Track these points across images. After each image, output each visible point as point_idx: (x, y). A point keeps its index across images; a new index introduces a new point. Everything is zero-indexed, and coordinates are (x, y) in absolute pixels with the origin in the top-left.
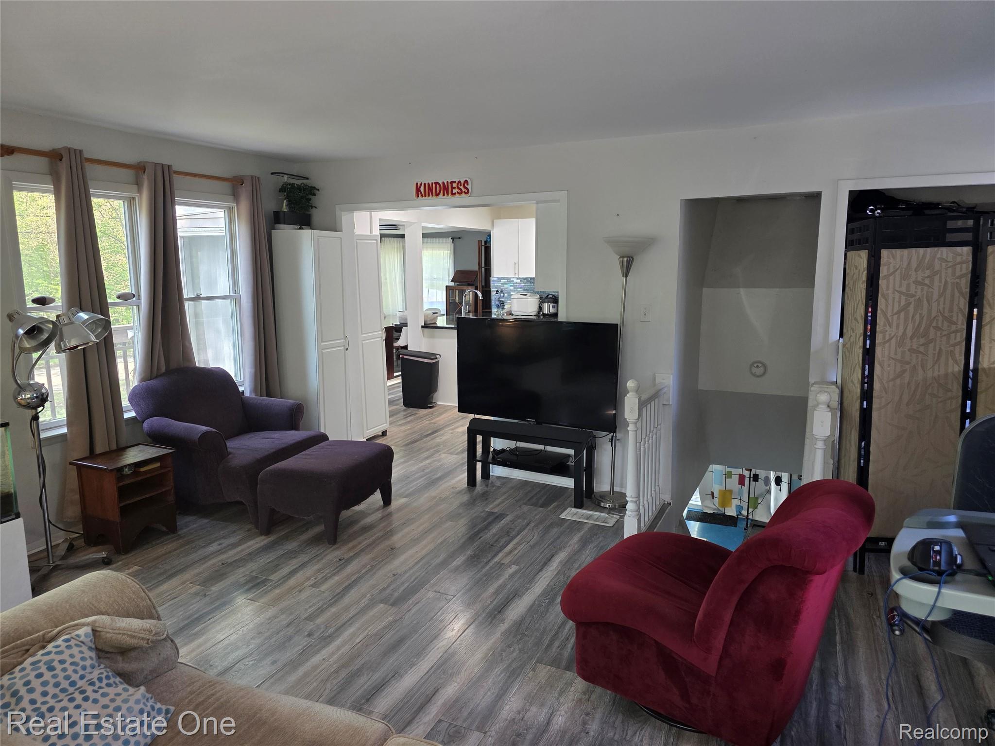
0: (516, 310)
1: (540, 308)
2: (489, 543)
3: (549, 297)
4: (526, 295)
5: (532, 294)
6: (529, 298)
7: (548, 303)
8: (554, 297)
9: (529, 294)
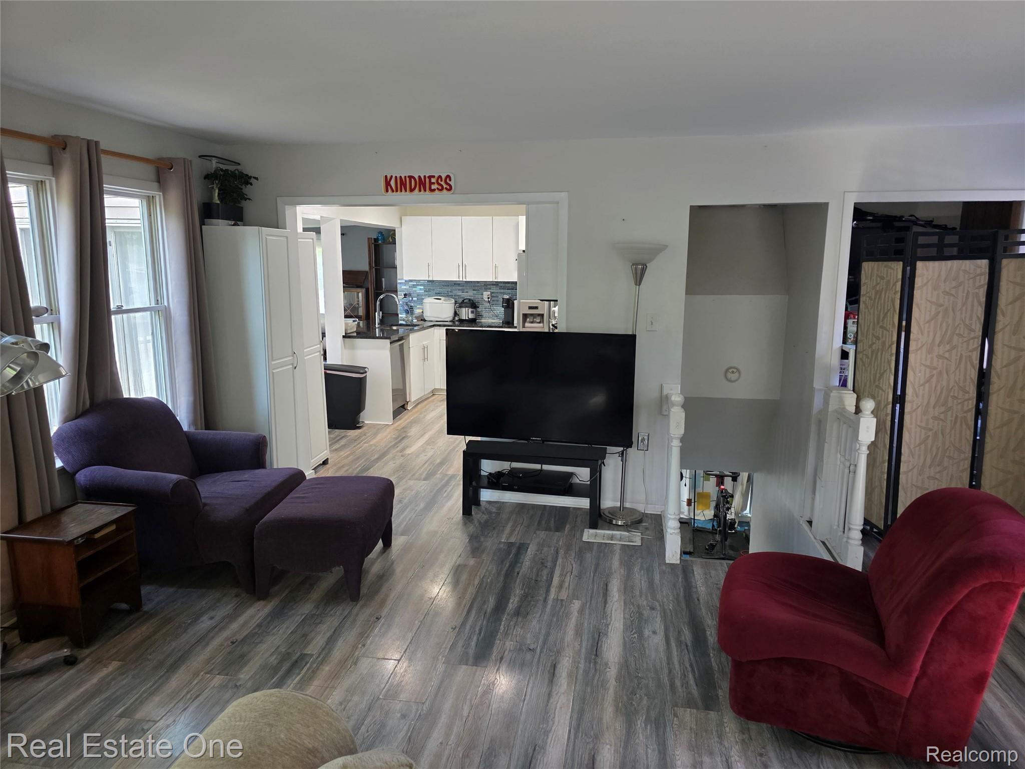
0: (428, 315)
1: (456, 314)
2: (532, 578)
3: (465, 301)
4: (440, 299)
5: (446, 298)
6: (444, 302)
7: (466, 307)
8: (472, 302)
9: (443, 298)
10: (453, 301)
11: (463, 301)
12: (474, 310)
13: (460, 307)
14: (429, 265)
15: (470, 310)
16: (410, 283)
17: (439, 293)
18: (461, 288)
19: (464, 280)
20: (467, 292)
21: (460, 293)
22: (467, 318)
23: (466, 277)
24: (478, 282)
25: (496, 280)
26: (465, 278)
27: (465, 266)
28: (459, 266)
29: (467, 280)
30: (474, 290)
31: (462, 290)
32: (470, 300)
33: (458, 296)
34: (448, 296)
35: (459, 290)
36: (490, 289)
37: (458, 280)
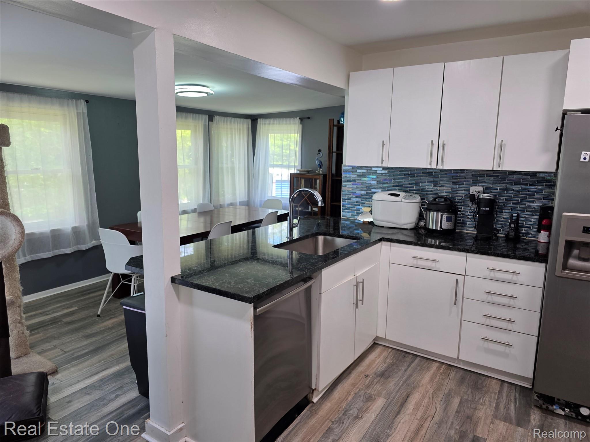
3: (438, 200)
4: (398, 196)
5: (409, 194)
6: (403, 200)
7: (438, 211)
8: (449, 202)
9: (402, 194)
10: (418, 198)
11: (435, 199)
12: (453, 216)
13: (429, 210)
14: (383, 145)
15: (445, 216)
16: (358, 171)
17: (398, 186)
18: (432, 179)
19: (440, 167)
20: (442, 186)
21: (430, 187)
22: (439, 229)
23: (442, 162)
24: (462, 171)
25: (499, 169)
26: (442, 165)
27: (444, 144)
28: (432, 144)
29: (446, 167)
30: (454, 183)
31: (434, 182)
32: (446, 199)
33: (426, 191)
34: (411, 190)
35: (429, 182)
36: (483, 182)
37: (429, 167)
